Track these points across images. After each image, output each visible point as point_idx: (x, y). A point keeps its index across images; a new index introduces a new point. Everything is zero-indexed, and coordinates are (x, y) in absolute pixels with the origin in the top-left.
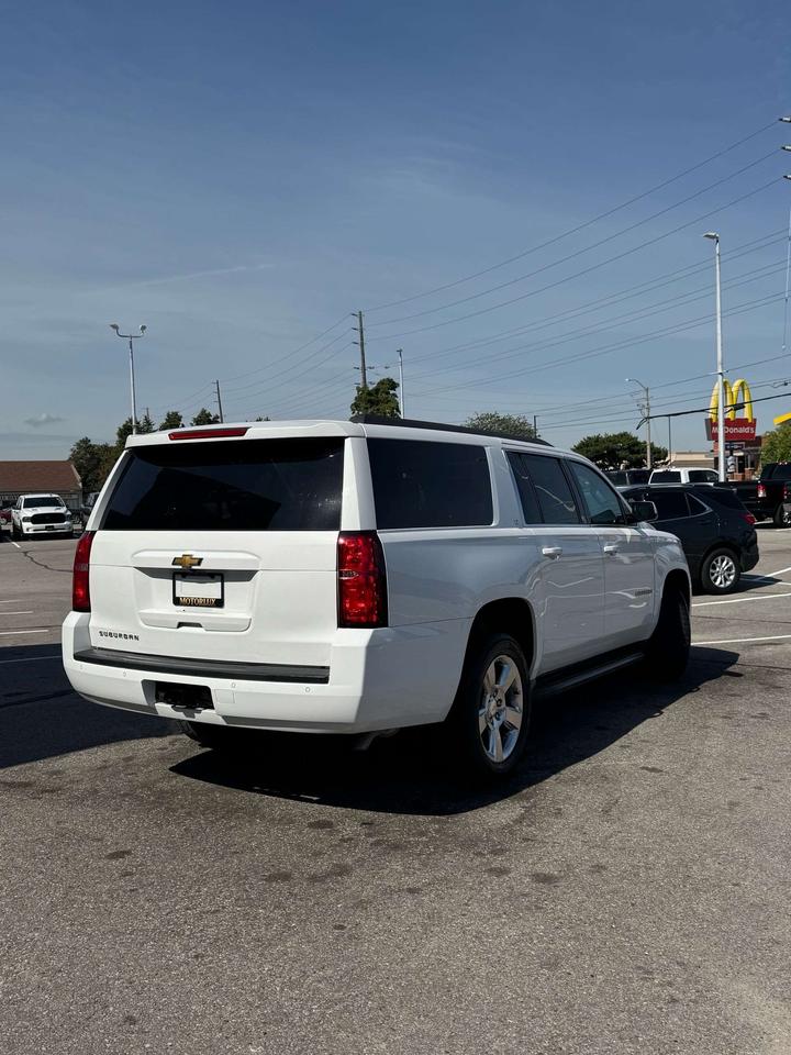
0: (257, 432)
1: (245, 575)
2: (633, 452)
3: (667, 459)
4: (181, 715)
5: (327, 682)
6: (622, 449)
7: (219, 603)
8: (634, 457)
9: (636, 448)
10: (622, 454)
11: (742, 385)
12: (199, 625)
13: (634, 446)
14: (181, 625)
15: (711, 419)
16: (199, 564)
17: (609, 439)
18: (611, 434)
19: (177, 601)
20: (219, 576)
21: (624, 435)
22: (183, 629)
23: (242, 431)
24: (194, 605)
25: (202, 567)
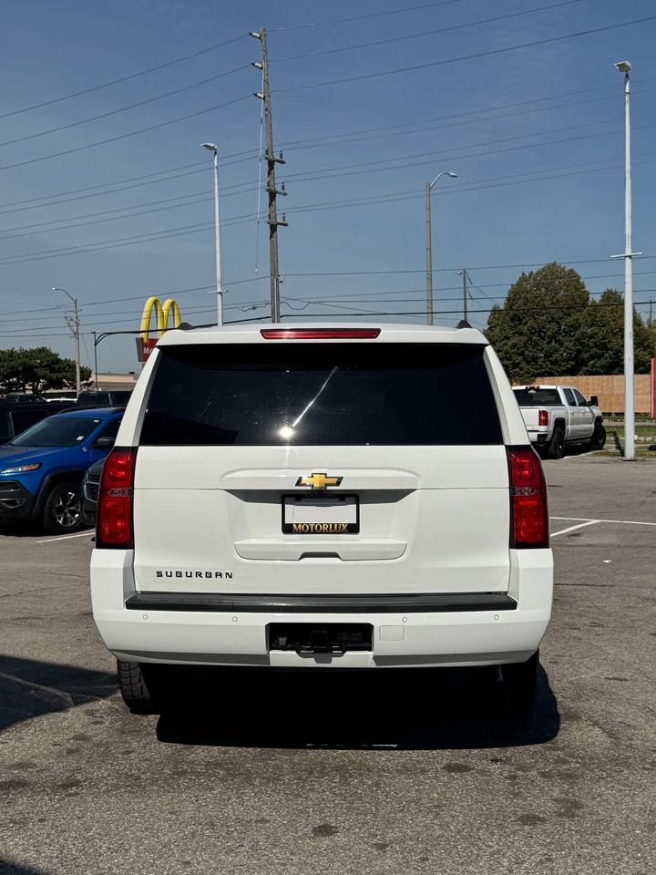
0: (391, 333)
1: (394, 496)
2: (53, 370)
3: (90, 380)
4: (310, 662)
5: (515, 608)
6: (41, 366)
7: (353, 529)
8: (54, 376)
9: (57, 367)
10: (41, 372)
11: (172, 304)
12: (335, 555)
13: (53, 363)
14: (305, 555)
15: (142, 339)
16: (338, 483)
17: (25, 354)
18: (27, 348)
19: (288, 529)
20: (355, 497)
21: (43, 350)
22: (306, 560)
23: (376, 332)
24: (315, 532)
25: (341, 487)
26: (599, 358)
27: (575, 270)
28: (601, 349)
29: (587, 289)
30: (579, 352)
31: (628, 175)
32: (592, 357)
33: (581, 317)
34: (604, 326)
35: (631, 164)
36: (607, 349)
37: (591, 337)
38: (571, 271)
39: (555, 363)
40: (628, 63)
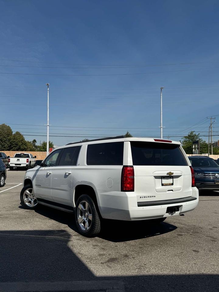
5: (197, 199)
7: (172, 184)
16: (173, 174)
19: (163, 185)
20: (172, 177)
23: (171, 142)
24: (167, 185)
26: (16, 147)
27: (10, 126)
28: (16, 145)
29: (12, 131)
30: (11, 145)
31: (48, 108)
32: (14, 147)
33: (12, 137)
34: (17, 140)
35: (49, 106)
36: (18, 145)
37: (14, 142)
38: (8, 126)
39: (4, 147)
40: (49, 84)
